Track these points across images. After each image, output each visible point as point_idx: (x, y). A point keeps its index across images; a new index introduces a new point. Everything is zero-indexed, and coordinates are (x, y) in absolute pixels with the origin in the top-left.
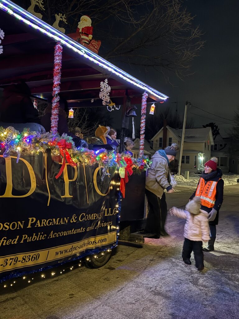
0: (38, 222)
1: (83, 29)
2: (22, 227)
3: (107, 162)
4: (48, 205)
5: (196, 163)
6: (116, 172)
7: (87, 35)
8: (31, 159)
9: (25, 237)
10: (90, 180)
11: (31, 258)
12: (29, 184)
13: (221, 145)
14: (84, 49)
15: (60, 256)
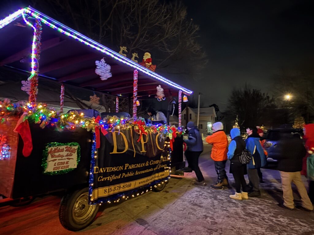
0: (130, 166)
1: (146, 60)
2: (122, 169)
3: (163, 131)
4: (134, 156)
5: (206, 128)
6: (167, 136)
7: (149, 63)
8: (124, 132)
9: (124, 174)
10: (154, 142)
11: (127, 186)
12: (125, 146)
13: (221, 117)
14: (148, 71)
15: (141, 185)
